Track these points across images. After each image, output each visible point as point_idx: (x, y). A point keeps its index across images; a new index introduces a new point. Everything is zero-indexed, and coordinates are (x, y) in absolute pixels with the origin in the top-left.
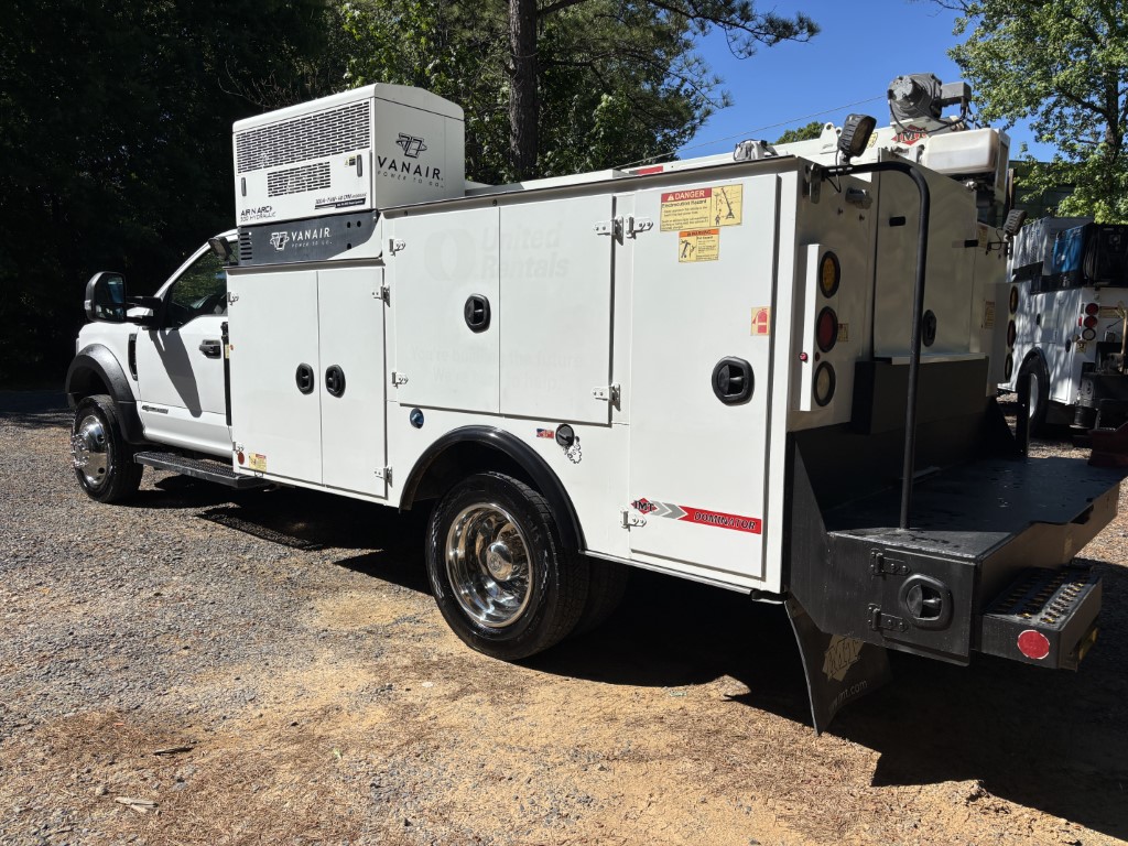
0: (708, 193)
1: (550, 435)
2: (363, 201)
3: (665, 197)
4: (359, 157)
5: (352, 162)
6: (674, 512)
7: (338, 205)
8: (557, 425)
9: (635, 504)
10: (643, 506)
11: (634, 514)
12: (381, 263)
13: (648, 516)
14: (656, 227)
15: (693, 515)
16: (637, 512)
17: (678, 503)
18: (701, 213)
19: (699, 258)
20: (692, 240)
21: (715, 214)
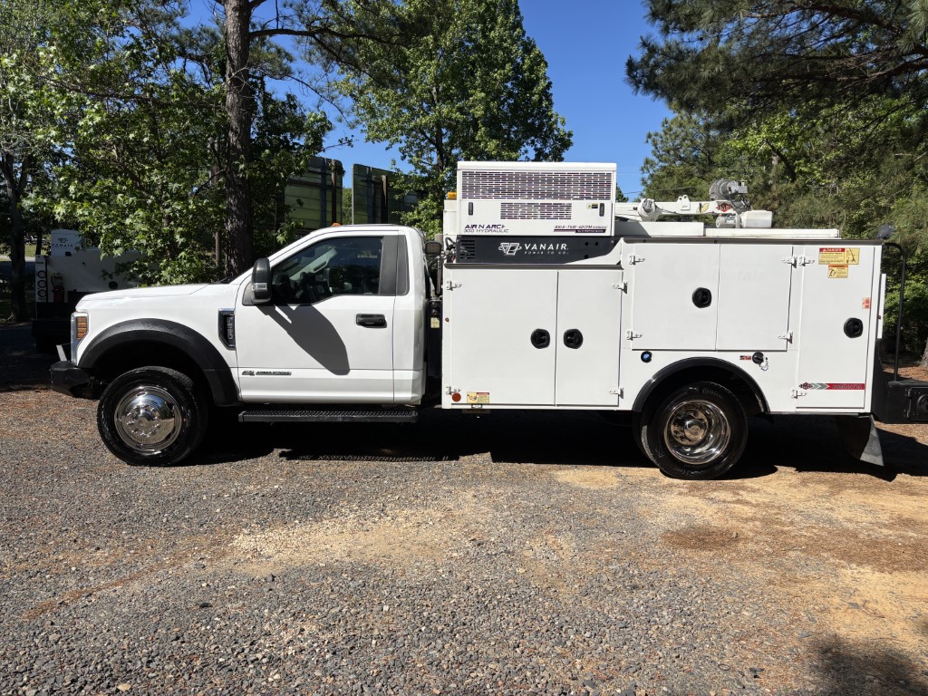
0: (843, 250)
1: (749, 358)
2: (604, 231)
3: (821, 250)
4: (602, 205)
5: (595, 207)
6: (823, 386)
7: (577, 231)
8: (753, 353)
9: (801, 386)
10: (806, 386)
11: (802, 390)
12: (621, 268)
13: (809, 390)
14: (817, 261)
15: (832, 386)
16: (802, 389)
17: (824, 383)
18: (839, 258)
19: (838, 277)
20: (835, 269)
21: (846, 259)
